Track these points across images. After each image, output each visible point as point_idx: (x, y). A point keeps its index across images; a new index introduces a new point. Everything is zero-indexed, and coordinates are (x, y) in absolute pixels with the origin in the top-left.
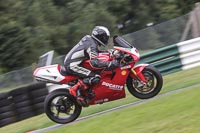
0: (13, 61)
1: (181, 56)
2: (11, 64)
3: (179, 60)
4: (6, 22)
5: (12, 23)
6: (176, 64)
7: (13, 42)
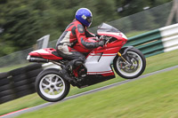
0: (23, 41)
1: (163, 40)
2: (21, 44)
3: (161, 43)
4: (17, 6)
5: (23, 7)
6: (158, 46)
7: (24, 24)
